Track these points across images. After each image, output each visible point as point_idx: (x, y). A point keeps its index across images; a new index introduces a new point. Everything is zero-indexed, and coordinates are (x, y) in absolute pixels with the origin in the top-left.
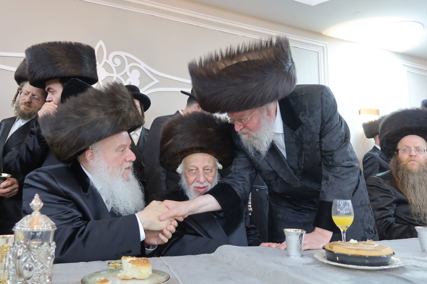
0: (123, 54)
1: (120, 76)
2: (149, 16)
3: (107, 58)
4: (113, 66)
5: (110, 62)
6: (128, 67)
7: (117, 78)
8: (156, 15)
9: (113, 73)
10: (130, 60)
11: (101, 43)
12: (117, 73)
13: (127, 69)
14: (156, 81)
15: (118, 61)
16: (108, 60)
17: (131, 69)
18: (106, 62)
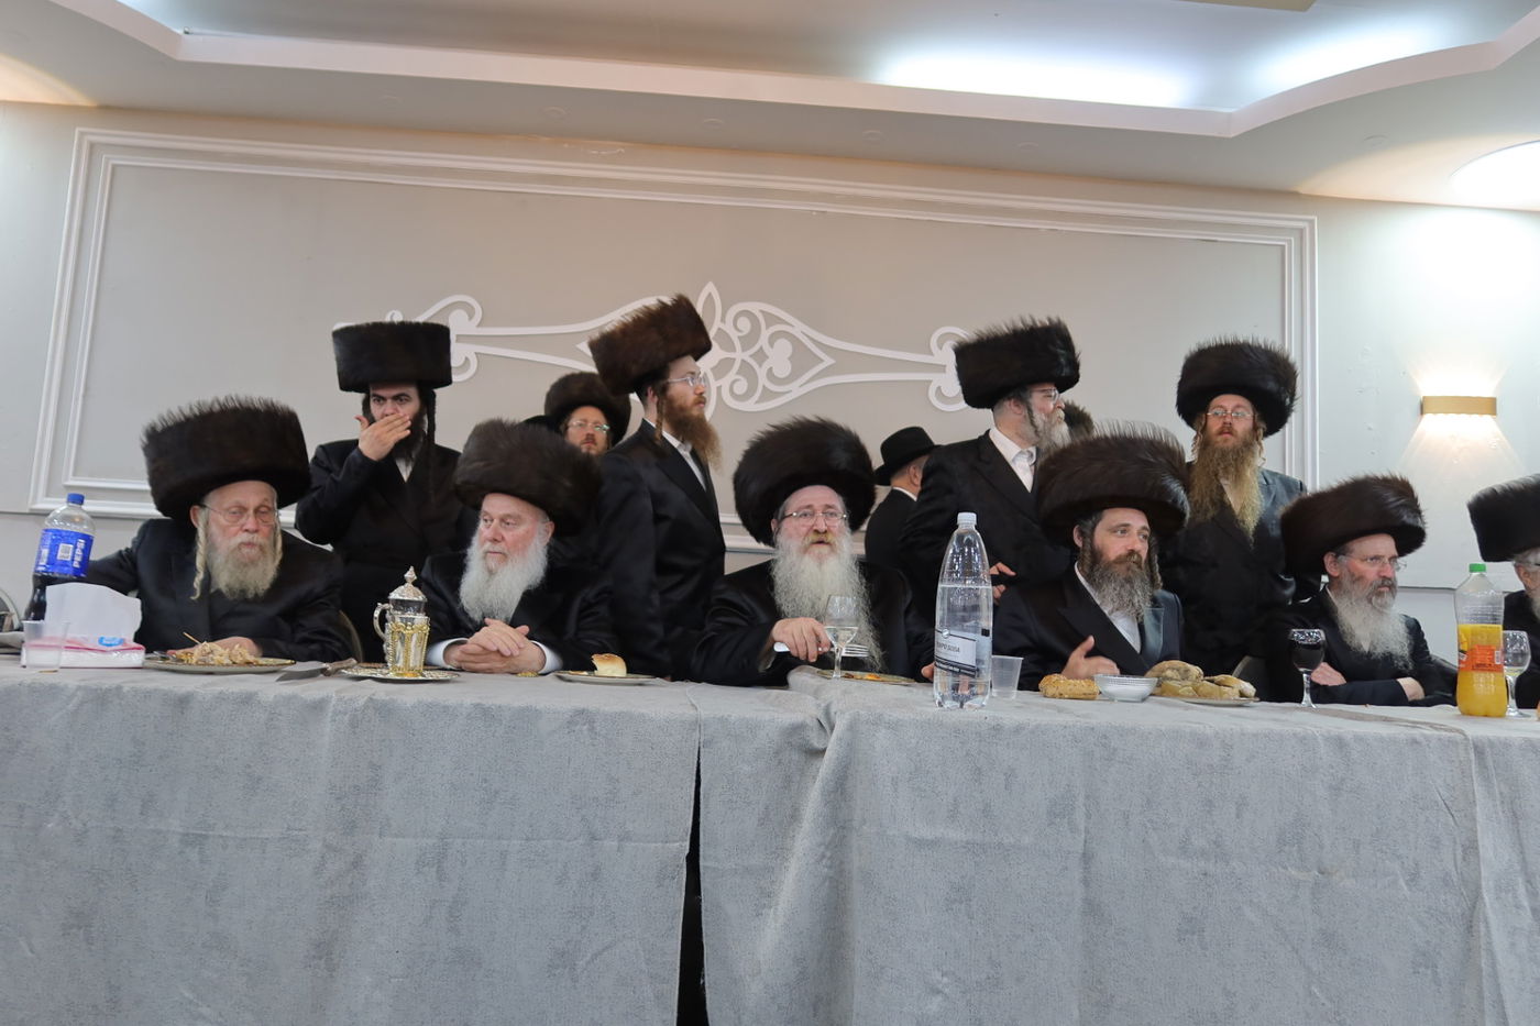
0: (755, 307)
1: (749, 356)
2: (817, 214)
3: (723, 320)
4: (734, 335)
5: (728, 328)
6: (765, 334)
8: (831, 210)
9: (735, 351)
10: (771, 319)
11: (710, 288)
12: (744, 349)
13: (763, 341)
14: (828, 361)
15: (745, 325)
17: (772, 340)
18: (719, 329)
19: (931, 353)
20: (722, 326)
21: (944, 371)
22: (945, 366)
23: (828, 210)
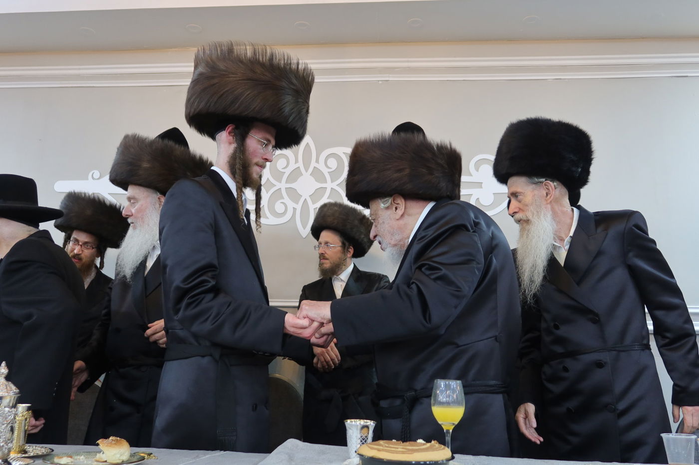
1: (337, 185)
2: (380, 82)
3: (317, 161)
4: (325, 171)
5: (321, 166)
7: (332, 188)
8: (392, 78)
9: (326, 182)
11: (308, 139)
12: (332, 182)
15: (333, 163)
16: (318, 164)
18: (315, 167)
19: (471, 175)
20: (317, 165)
21: (481, 187)
22: (482, 183)
23: (390, 79)
